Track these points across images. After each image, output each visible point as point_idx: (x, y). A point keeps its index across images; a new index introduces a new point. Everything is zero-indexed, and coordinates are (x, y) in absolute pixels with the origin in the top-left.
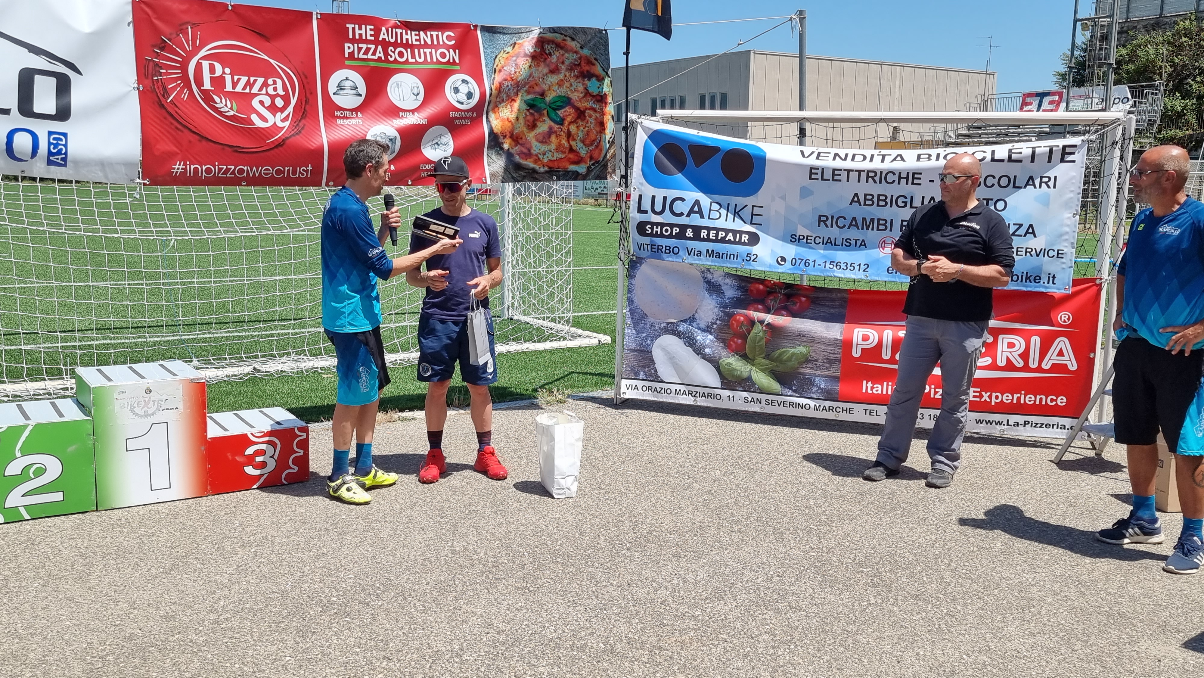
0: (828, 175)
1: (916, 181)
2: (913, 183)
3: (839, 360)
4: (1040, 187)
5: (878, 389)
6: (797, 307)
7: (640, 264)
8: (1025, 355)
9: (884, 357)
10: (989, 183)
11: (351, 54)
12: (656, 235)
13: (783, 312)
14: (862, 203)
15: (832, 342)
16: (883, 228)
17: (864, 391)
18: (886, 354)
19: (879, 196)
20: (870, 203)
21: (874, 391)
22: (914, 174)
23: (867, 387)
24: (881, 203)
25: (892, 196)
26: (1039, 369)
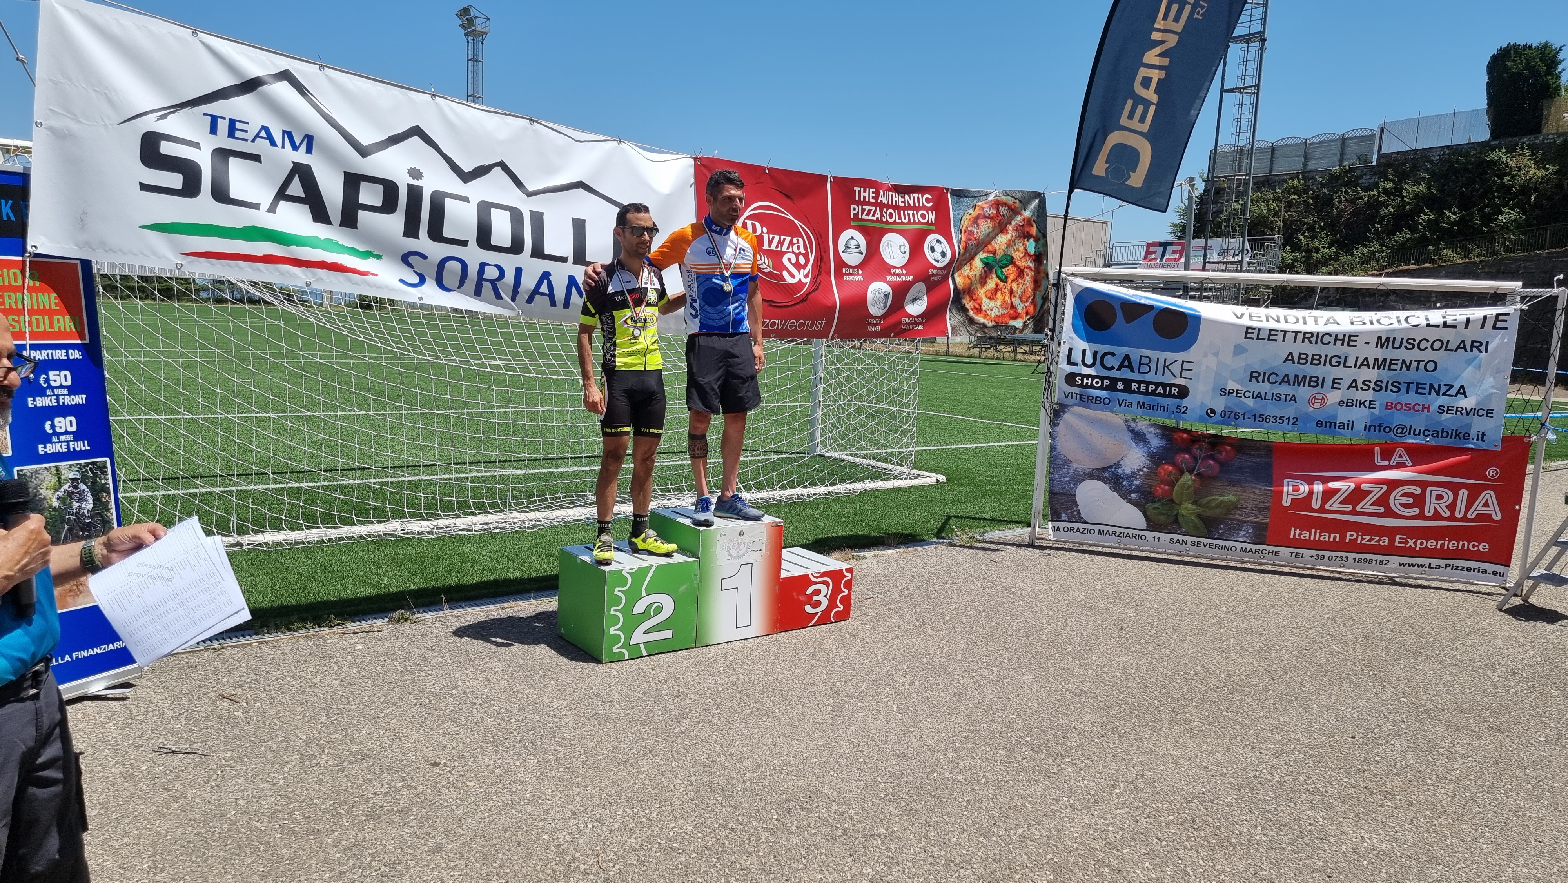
0: (1263, 335)
1: (1351, 343)
2: (1348, 345)
3: (1269, 509)
4: (1471, 351)
5: (1306, 535)
6: (1222, 457)
7: (1064, 412)
8: (1452, 507)
9: (1314, 506)
10: (1422, 347)
11: (856, 215)
12: (1087, 386)
13: (1211, 462)
14: (1296, 361)
15: (1262, 492)
16: (1315, 384)
17: (1292, 536)
18: (1316, 504)
19: (1313, 355)
20: (1304, 361)
21: (1302, 537)
22: (1350, 336)
23: (1295, 533)
24: (1315, 362)
25: (1326, 356)
26: (1465, 519)
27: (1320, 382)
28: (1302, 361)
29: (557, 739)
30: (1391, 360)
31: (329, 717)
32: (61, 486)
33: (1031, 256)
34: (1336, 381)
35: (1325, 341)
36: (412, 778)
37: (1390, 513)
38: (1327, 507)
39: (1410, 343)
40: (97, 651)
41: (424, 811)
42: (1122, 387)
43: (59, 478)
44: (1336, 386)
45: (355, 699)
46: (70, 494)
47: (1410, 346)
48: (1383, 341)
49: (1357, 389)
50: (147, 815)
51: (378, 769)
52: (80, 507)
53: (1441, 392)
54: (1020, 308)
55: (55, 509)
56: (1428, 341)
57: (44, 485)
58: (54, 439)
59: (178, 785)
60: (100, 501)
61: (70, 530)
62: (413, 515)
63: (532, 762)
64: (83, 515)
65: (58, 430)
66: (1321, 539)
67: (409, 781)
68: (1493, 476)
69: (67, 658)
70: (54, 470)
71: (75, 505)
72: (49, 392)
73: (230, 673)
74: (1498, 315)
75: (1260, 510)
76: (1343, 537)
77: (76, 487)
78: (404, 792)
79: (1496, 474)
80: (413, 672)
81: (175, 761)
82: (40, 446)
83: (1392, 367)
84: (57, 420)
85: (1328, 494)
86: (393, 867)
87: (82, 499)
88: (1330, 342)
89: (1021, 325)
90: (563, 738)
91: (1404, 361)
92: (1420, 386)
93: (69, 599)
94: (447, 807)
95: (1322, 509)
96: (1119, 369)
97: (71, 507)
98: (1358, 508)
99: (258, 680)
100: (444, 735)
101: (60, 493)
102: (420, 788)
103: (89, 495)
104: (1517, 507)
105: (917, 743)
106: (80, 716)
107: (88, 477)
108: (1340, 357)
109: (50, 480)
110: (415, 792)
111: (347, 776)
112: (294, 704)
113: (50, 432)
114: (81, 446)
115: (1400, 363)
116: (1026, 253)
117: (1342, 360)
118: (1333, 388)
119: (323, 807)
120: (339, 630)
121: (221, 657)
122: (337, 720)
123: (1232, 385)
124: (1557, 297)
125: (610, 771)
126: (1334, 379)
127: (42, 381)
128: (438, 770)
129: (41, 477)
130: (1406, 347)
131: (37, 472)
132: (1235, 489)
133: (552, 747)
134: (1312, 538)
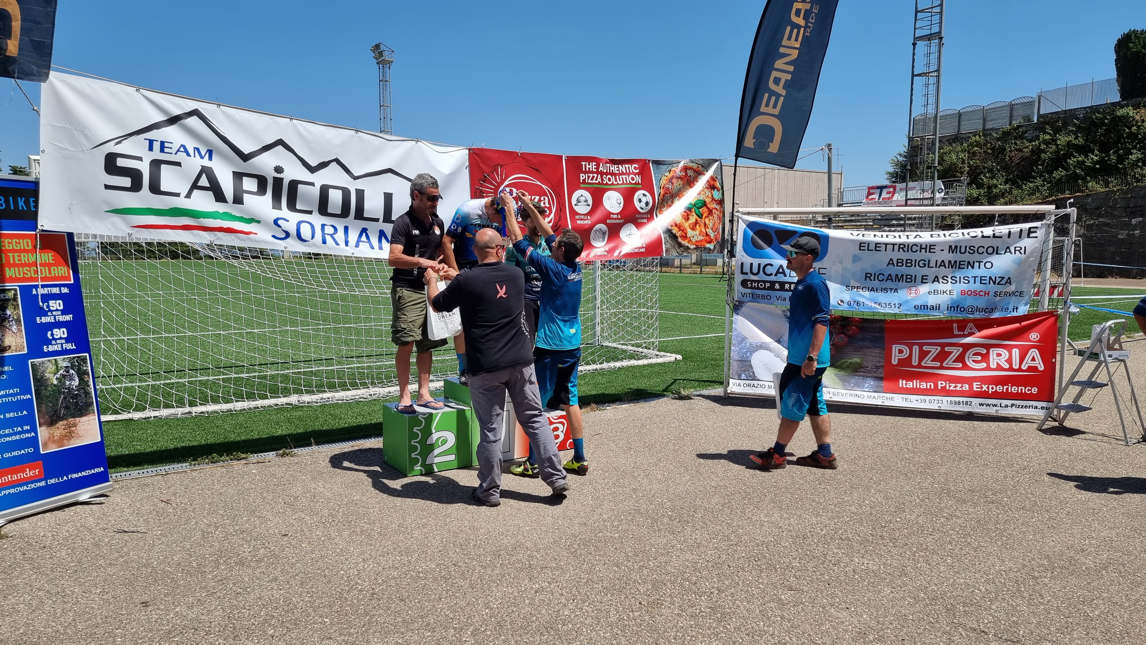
0: (872, 247)
1: (932, 250)
2: (930, 252)
3: (883, 367)
4: (1015, 253)
5: (910, 385)
6: (850, 332)
7: (742, 307)
8: (1009, 361)
9: (914, 364)
10: (980, 252)
11: (584, 180)
12: (755, 288)
13: (842, 335)
14: (895, 265)
15: (877, 355)
16: (910, 280)
17: (901, 386)
18: (915, 362)
19: (907, 260)
20: (901, 264)
21: (908, 386)
22: (930, 246)
23: (902, 384)
24: (909, 265)
25: (916, 260)
26: (1020, 370)
27: (913, 279)
28: (899, 264)
29: (365, 520)
30: (960, 262)
31: (225, 511)
32: (58, 371)
33: (716, 201)
34: (924, 277)
35: (914, 250)
36: (269, 543)
37: (965, 367)
38: (923, 364)
39: (972, 249)
40: (84, 474)
41: (272, 560)
42: (778, 287)
43: (57, 366)
44: (924, 281)
45: (244, 500)
46: (64, 376)
47: (972, 252)
48: (953, 248)
49: (939, 283)
50: (104, 565)
51: (249, 538)
52: (70, 384)
53: (997, 282)
54: (712, 236)
55: (55, 385)
56: (984, 248)
57: (48, 371)
58: (53, 342)
59: (125, 549)
60: (84, 380)
61: (65, 398)
62: (308, 392)
63: (346, 533)
64: (73, 389)
65: (55, 337)
66: (921, 387)
67: (267, 544)
68: (1034, 339)
69: (65, 478)
70: (54, 362)
71: (68, 383)
72: (49, 314)
73: (169, 488)
74: (1030, 228)
75: (877, 368)
76: (936, 385)
77: (68, 372)
78: (262, 551)
79: (1037, 337)
80: (285, 485)
81: (126, 537)
82: (45, 347)
83: (961, 266)
84: (55, 331)
85: (923, 355)
86: (245, 589)
87: (71, 379)
88: (917, 251)
89: (713, 247)
90: (370, 519)
91: (969, 262)
92: (983, 278)
93: (65, 441)
94: (286, 558)
95: (919, 366)
96: (776, 275)
97: (64, 383)
98: (944, 365)
99: (185, 492)
100: (295, 519)
101: (58, 376)
102: (272, 548)
103: (76, 376)
104: (1054, 361)
105: (596, 517)
106: (72, 514)
107: (75, 366)
108: (925, 261)
109: (52, 368)
110: (268, 550)
111: (229, 543)
112: (205, 504)
113: (51, 338)
114: (70, 346)
115: (966, 263)
116: (713, 199)
117: (927, 263)
118: (922, 282)
119: (210, 559)
120: (243, 462)
121: (165, 479)
122: (230, 512)
123: (853, 283)
124: (1070, 214)
125: (394, 537)
126: (923, 276)
127: (45, 307)
128: (286, 538)
129: (45, 366)
130: (969, 252)
131: (43, 362)
132: (859, 353)
133: (361, 525)
134: (915, 387)
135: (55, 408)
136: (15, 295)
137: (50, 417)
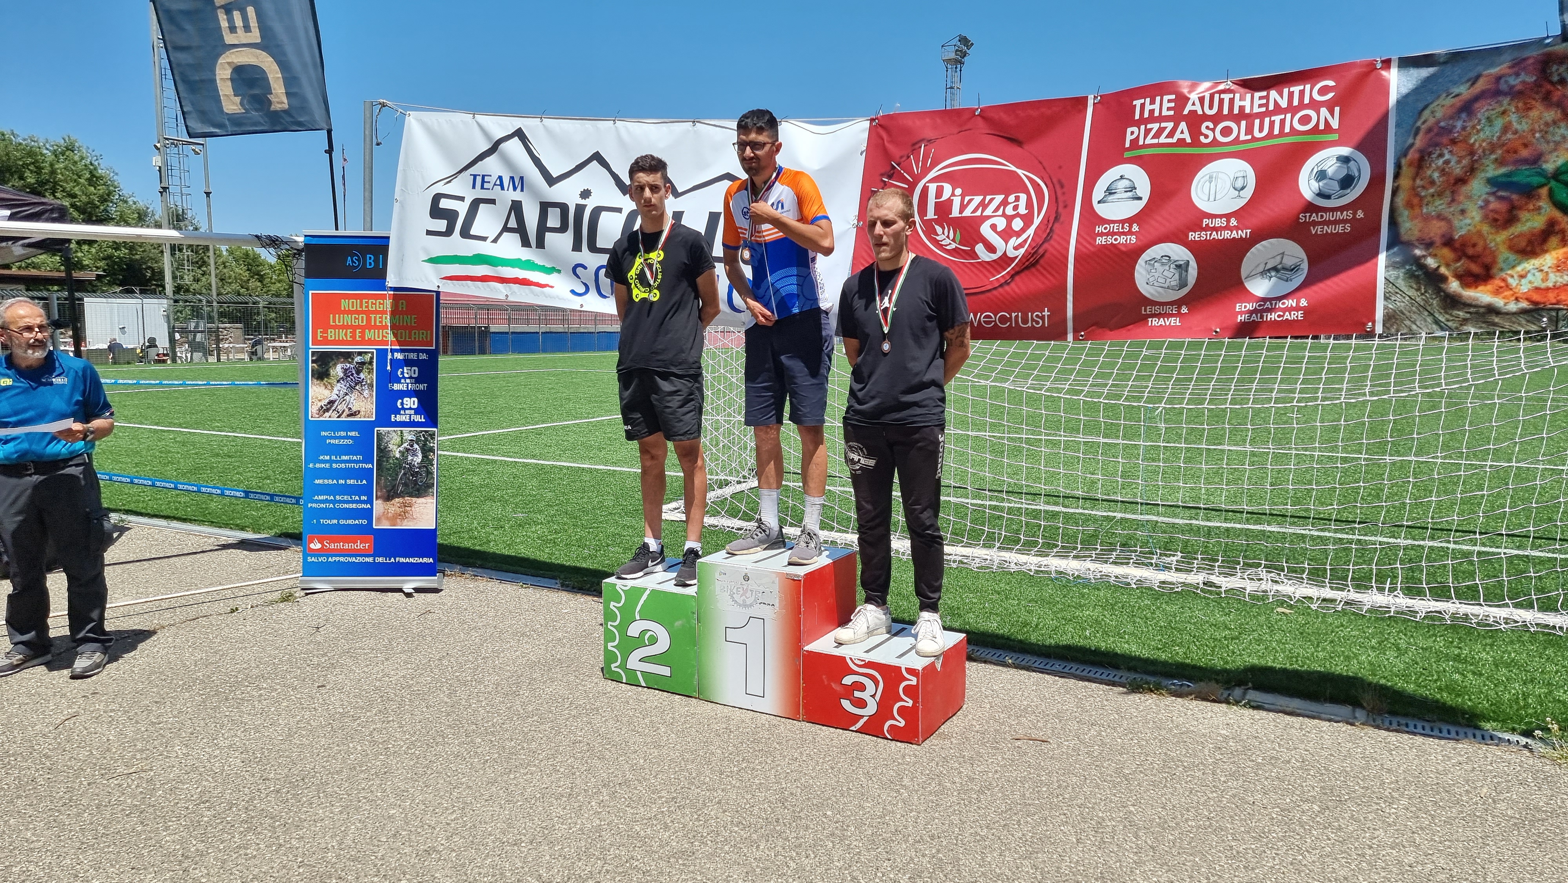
11: (1135, 141)
32: (402, 444)
46: (407, 450)
52: (413, 460)
55: (397, 459)
57: (393, 442)
58: (402, 412)
61: (405, 474)
64: (414, 465)
65: (405, 406)
70: (399, 433)
71: (410, 458)
72: (402, 381)
77: (412, 446)
82: (393, 416)
84: (405, 399)
87: (414, 455)
93: (398, 520)
97: (407, 458)
103: (420, 452)
113: (400, 407)
114: (418, 418)
127: (399, 373)
129: (391, 436)
131: (389, 432)
135: (394, 483)
136: (372, 358)
137: (389, 491)
